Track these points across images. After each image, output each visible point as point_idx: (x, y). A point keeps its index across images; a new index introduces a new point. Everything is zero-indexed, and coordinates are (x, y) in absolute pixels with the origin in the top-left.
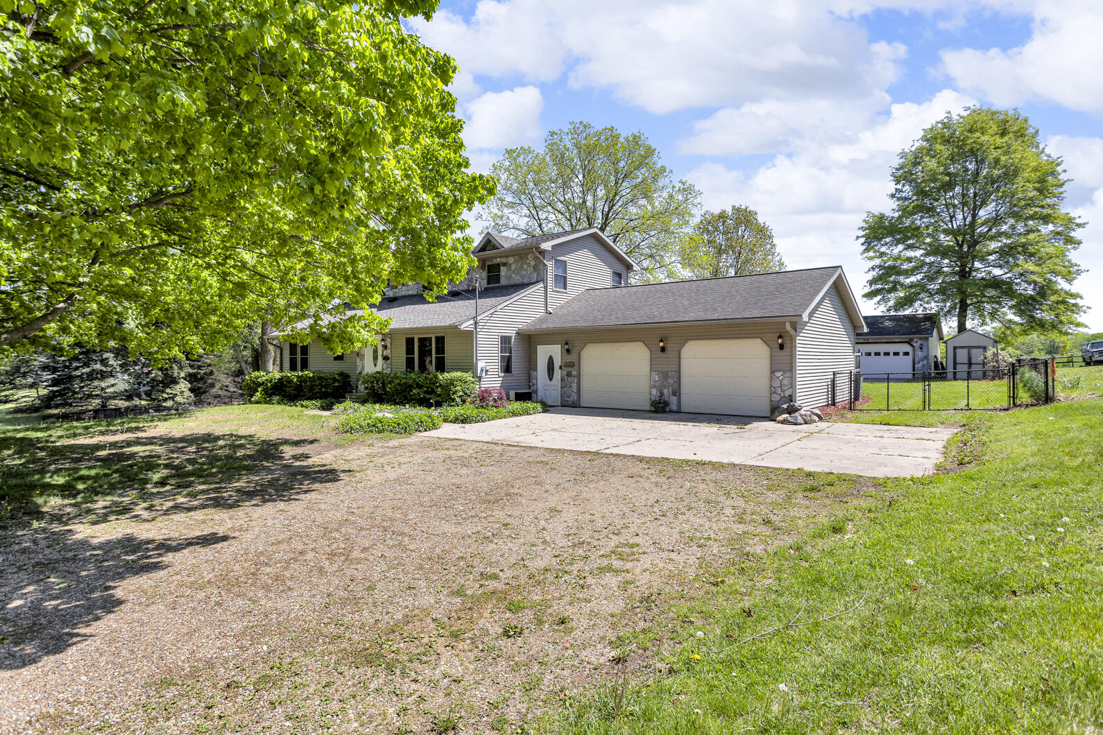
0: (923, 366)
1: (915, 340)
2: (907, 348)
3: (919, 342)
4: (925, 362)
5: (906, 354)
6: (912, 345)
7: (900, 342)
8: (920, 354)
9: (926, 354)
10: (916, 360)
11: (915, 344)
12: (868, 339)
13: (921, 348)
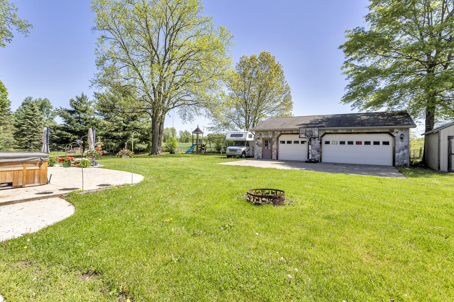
0: (404, 154)
1: (395, 131)
2: (387, 138)
3: (400, 133)
4: (406, 151)
5: (386, 143)
6: (392, 136)
7: (380, 133)
8: (400, 144)
9: (406, 144)
10: (397, 149)
11: (395, 135)
12: (351, 130)
13: (402, 138)
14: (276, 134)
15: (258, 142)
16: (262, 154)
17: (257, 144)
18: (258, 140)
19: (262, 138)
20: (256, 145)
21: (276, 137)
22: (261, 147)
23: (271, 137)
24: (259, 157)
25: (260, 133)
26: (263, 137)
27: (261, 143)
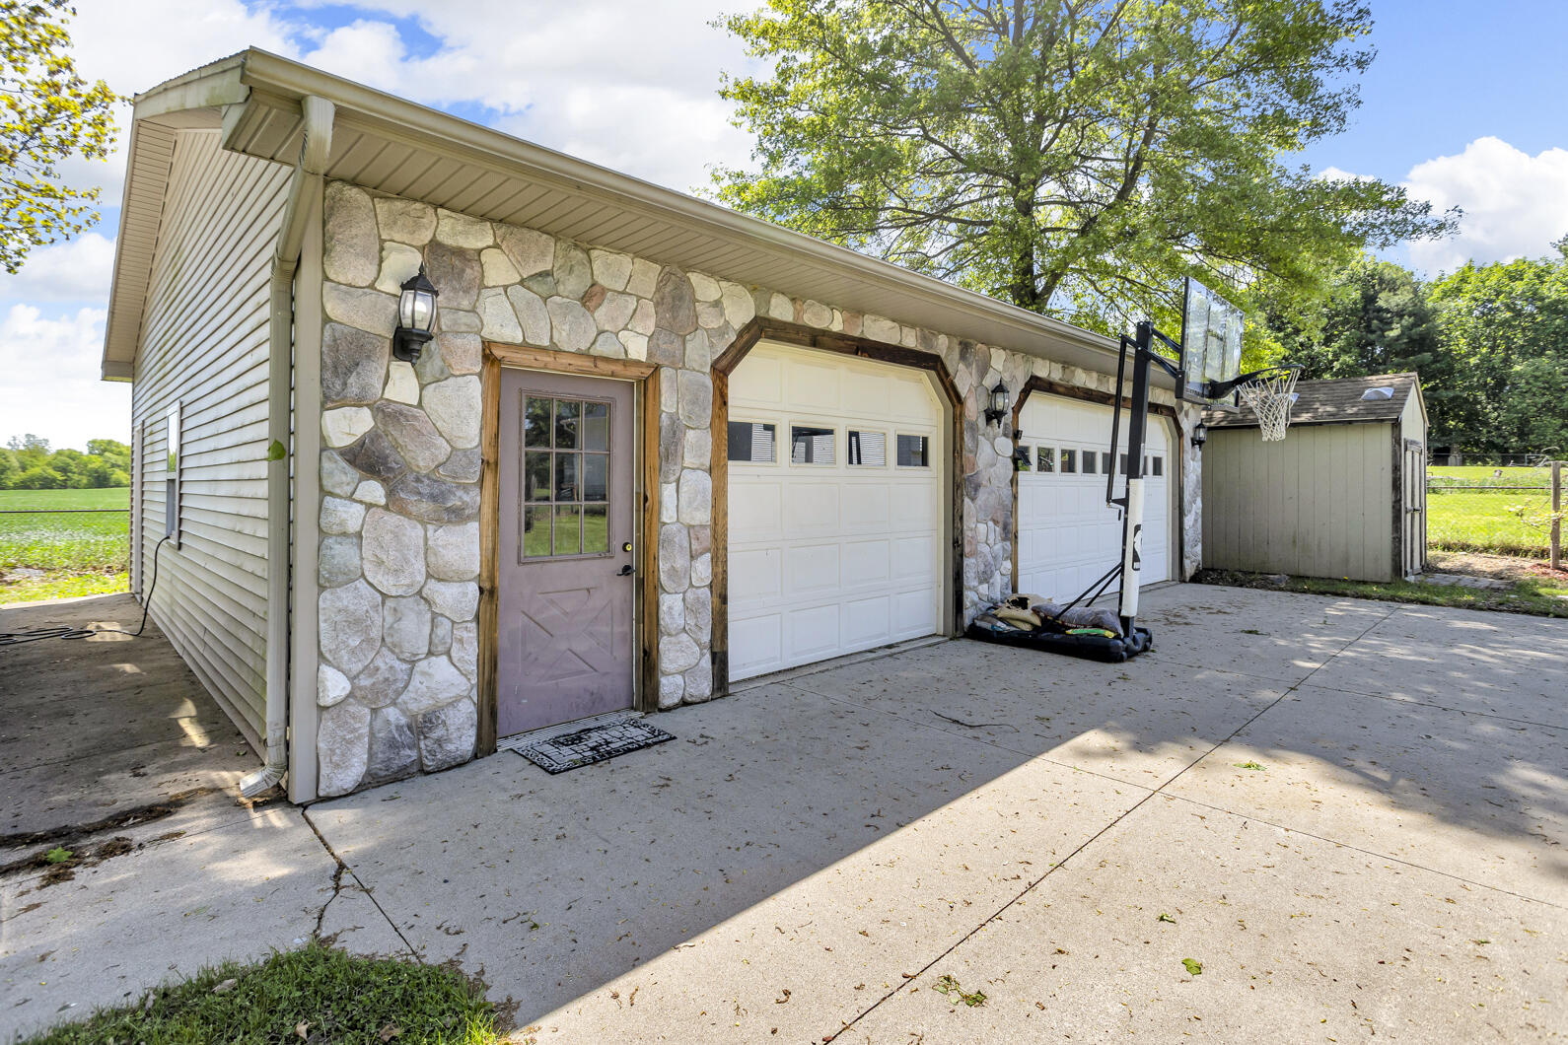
14: (709, 320)
15: (388, 414)
16: (490, 664)
17: (366, 459)
18: (402, 384)
19: (489, 356)
20: (341, 476)
21: (701, 352)
22: (458, 516)
23: (638, 349)
24: (423, 725)
25: (451, 230)
26: (501, 323)
27: (470, 432)
